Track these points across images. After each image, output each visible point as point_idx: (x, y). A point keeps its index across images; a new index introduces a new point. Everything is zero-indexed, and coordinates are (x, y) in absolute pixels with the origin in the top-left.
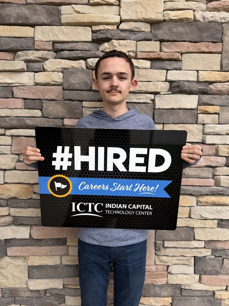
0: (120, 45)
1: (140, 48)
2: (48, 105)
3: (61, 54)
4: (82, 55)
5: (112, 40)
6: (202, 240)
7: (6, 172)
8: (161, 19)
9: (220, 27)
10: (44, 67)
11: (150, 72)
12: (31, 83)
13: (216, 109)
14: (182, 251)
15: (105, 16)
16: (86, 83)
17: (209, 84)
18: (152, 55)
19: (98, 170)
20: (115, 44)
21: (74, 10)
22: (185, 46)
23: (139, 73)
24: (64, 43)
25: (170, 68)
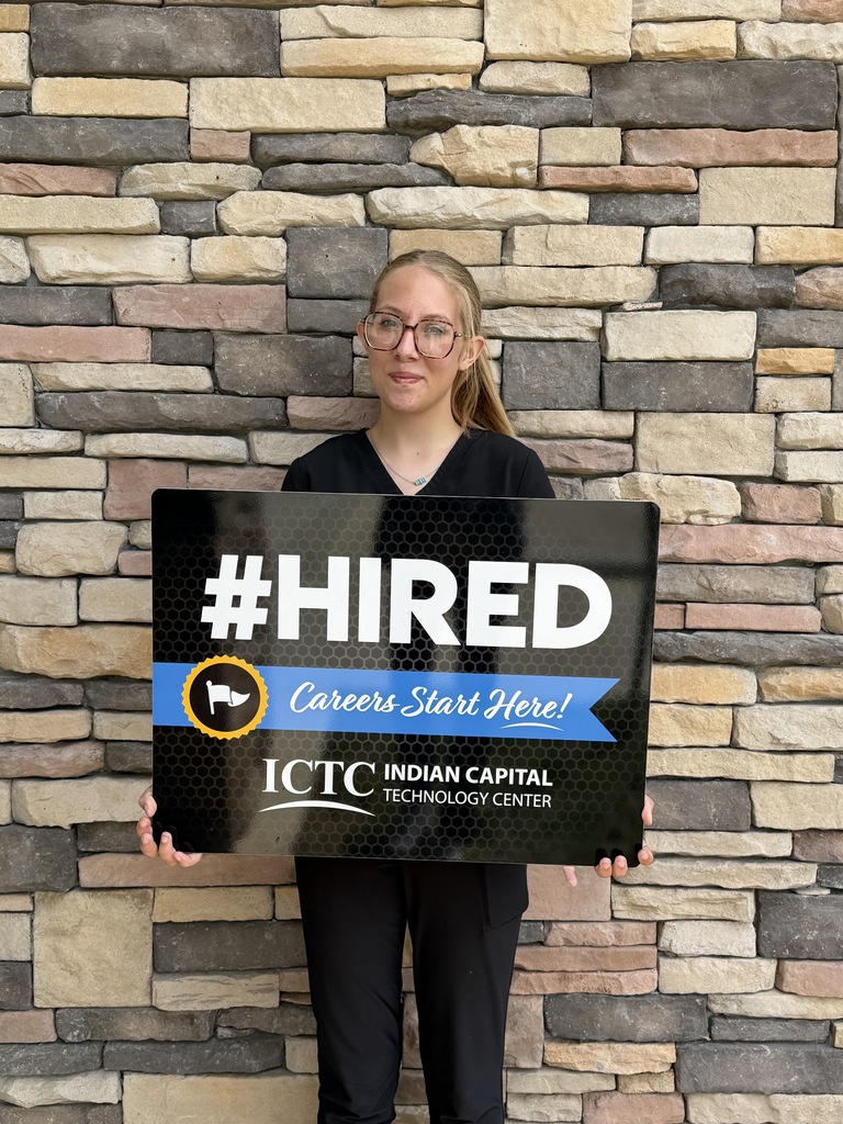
0: (483, 143)
1: (553, 153)
2: (236, 349)
3: (279, 173)
4: (353, 177)
5: (458, 126)
6: (782, 827)
7: (86, 583)
8: (623, 54)
9: (831, 75)
10: (222, 218)
11: (585, 234)
12: (178, 273)
13: (823, 358)
14: (709, 868)
15: (432, 46)
16: (367, 273)
17: (799, 273)
18: (594, 178)
19: (360, 640)
20: (466, 141)
21: (327, 23)
22: (709, 143)
23: (549, 239)
24: (289, 137)
25: (657, 220)
